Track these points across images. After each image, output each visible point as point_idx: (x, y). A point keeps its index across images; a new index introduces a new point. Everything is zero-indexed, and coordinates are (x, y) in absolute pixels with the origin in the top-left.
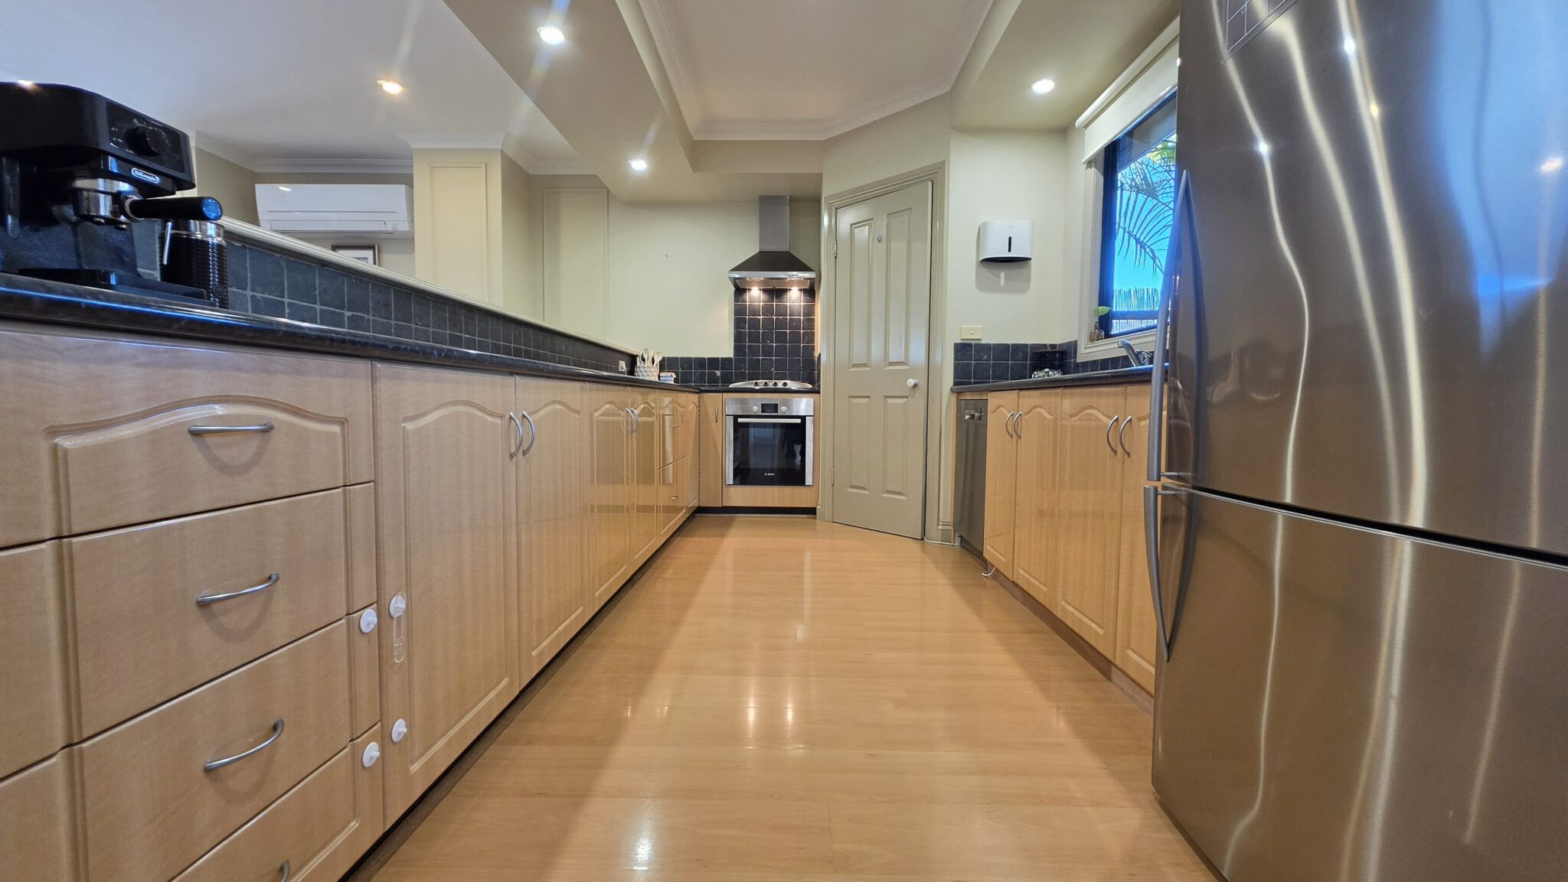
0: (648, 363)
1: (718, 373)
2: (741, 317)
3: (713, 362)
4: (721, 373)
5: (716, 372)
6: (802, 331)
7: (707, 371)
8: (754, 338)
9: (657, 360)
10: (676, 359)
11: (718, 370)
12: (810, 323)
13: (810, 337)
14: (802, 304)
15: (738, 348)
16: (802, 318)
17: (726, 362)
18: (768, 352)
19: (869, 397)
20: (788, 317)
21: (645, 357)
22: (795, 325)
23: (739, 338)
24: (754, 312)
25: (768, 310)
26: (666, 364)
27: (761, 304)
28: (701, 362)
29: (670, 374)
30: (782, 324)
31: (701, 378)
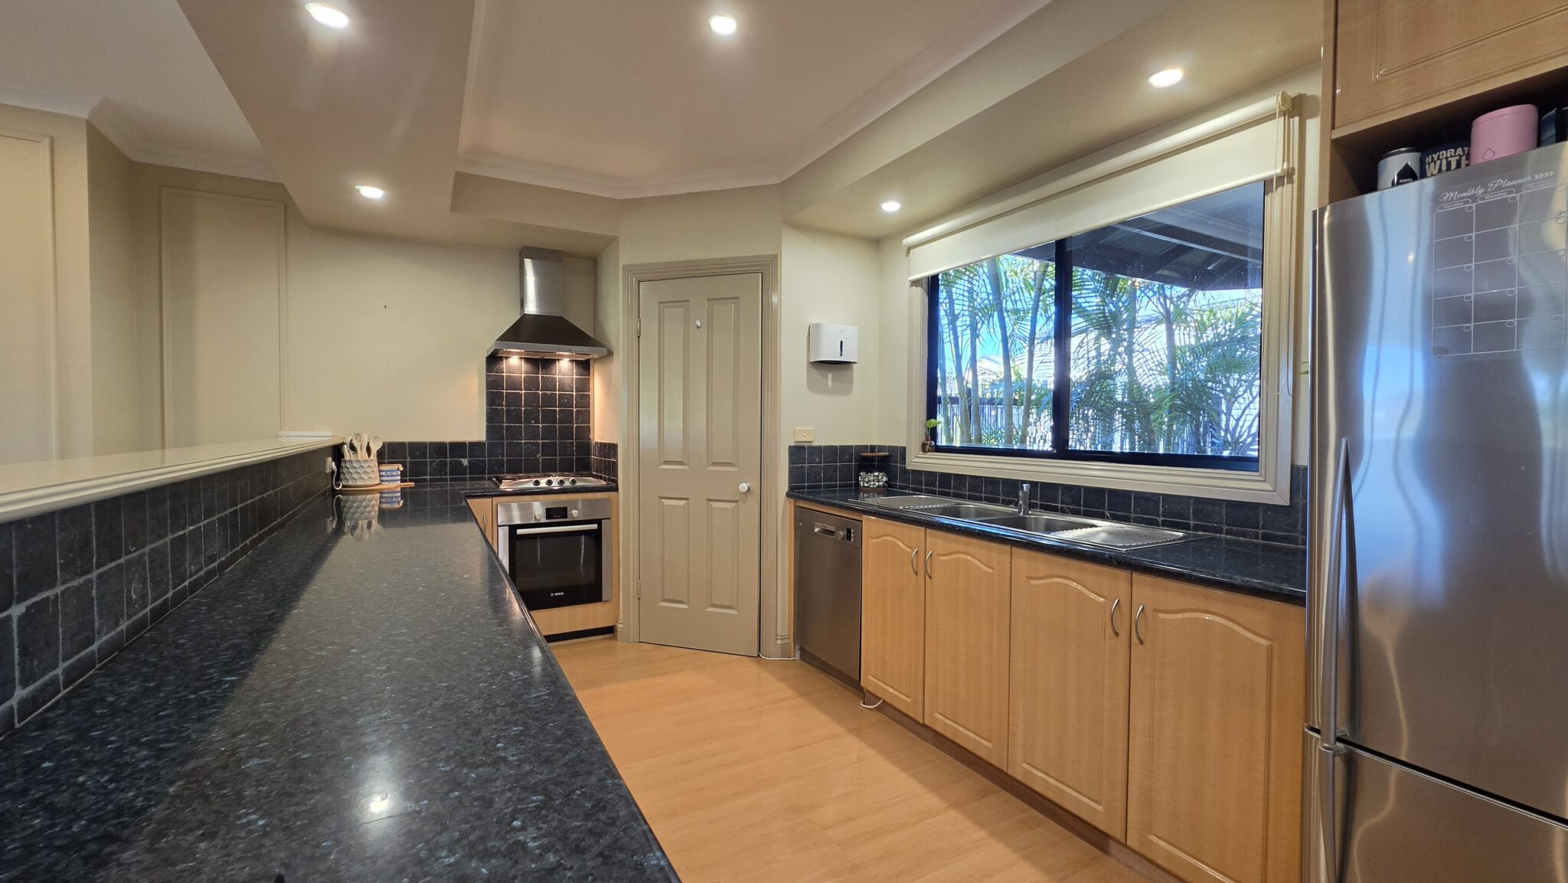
0: (362, 454)
1: (465, 462)
2: (496, 390)
3: (458, 448)
4: (469, 462)
5: (462, 460)
6: (575, 410)
7: (448, 460)
8: (513, 416)
9: (375, 449)
10: (402, 445)
11: (465, 457)
12: (585, 400)
13: (585, 415)
14: (575, 377)
15: (492, 429)
16: (574, 393)
17: (475, 446)
18: (533, 433)
19: (687, 499)
20: (558, 393)
21: (356, 444)
22: (566, 401)
23: (492, 416)
24: (513, 384)
25: (531, 383)
26: (389, 453)
27: (523, 376)
28: (439, 448)
29: (395, 467)
30: (549, 400)
31: (441, 469)
